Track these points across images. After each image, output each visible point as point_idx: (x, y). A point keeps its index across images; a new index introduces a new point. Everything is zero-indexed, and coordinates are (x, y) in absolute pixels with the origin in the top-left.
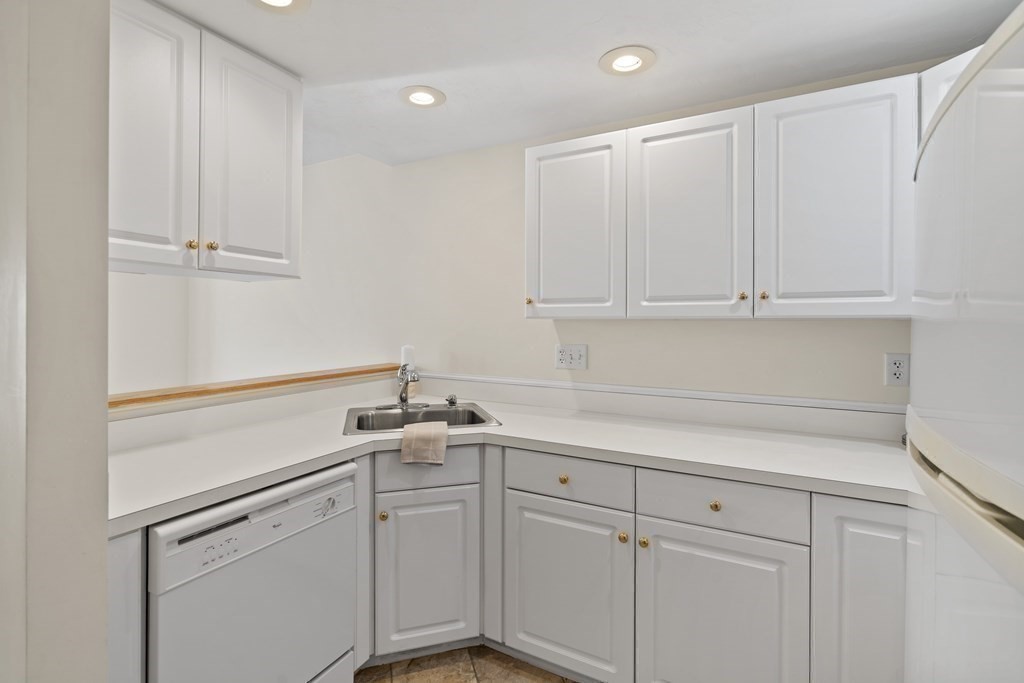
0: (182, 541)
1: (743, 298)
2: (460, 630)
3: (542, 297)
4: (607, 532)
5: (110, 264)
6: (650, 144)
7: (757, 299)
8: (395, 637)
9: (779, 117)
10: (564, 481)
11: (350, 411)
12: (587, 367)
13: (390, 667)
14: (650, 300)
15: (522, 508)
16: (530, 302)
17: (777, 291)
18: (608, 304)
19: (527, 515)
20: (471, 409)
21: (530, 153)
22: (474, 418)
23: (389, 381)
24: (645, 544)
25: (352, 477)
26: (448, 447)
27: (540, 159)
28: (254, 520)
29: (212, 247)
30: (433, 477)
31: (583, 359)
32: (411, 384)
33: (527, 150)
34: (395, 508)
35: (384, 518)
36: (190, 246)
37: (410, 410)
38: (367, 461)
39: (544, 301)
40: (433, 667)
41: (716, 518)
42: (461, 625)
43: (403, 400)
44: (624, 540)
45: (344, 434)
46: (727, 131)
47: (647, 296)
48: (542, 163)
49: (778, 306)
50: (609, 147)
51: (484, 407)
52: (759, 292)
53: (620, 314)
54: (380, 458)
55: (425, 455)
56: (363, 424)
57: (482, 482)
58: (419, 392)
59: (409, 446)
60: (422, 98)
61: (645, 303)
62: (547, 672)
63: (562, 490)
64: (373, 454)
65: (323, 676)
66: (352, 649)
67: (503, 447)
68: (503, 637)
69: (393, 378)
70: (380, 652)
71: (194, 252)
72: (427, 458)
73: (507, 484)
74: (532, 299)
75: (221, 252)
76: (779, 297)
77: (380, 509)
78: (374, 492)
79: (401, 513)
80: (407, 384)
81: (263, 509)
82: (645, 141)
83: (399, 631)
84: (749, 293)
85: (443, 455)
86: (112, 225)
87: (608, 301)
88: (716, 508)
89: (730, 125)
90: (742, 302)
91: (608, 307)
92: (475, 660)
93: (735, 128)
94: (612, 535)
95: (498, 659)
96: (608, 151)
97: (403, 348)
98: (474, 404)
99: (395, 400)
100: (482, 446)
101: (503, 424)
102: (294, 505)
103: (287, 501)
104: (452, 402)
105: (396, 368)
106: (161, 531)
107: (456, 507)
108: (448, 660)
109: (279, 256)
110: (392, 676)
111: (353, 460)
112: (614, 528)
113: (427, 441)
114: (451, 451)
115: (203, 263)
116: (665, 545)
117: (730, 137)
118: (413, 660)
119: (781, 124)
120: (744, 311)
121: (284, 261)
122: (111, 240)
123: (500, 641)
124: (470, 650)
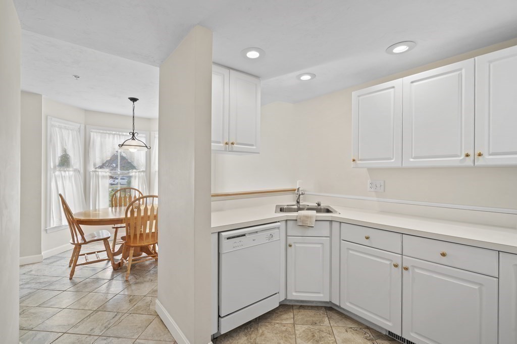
0: (228, 238)
1: (467, 155)
2: (321, 297)
3: (360, 158)
4: (388, 262)
5: (212, 151)
6: (415, 84)
7: (476, 156)
8: (294, 294)
9: (490, 62)
10: (367, 238)
11: (277, 206)
12: (384, 191)
13: (292, 306)
14: (415, 158)
15: (349, 249)
16: (354, 160)
17: (489, 151)
18: (393, 161)
19: (351, 252)
20: (327, 208)
21: (354, 94)
22: (328, 211)
23: (292, 196)
24: (406, 269)
25: (278, 228)
26: (316, 220)
27: (359, 96)
28: (247, 236)
29: (232, 144)
30: (310, 232)
31: (382, 187)
32: (301, 195)
33: (353, 93)
34: (294, 243)
35: (290, 246)
36: (227, 144)
37: (301, 207)
38: (284, 222)
39: (361, 160)
40: (309, 310)
41: (444, 260)
42: (321, 295)
43: (298, 202)
44: (396, 266)
45: (275, 213)
46: (460, 72)
47: (413, 156)
48: (360, 98)
49: (488, 160)
50: (393, 87)
51: (332, 207)
52: (477, 152)
53: (399, 165)
54: (288, 222)
55: (307, 222)
56: (282, 210)
57: (330, 237)
58: (305, 201)
59: (300, 219)
60: (306, 78)
61: (412, 160)
62: (360, 323)
63: (366, 242)
64: (287, 220)
65: (269, 298)
66: (278, 293)
67: (340, 222)
68: (340, 304)
69: (294, 194)
70: (289, 298)
71: (227, 146)
72: (307, 224)
73: (342, 238)
74: (355, 159)
75: (235, 145)
76: (490, 155)
77: (289, 243)
78: (287, 236)
79: (297, 245)
80: (300, 195)
81: (250, 233)
82: (412, 82)
83: (296, 292)
84: (471, 153)
85: (314, 223)
86: (212, 139)
87: (393, 159)
88: (443, 255)
89: (461, 69)
90: (467, 158)
91: (393, 162)
92: (327, 311)
93: (463, 71)
94: (390, 264)
95: (338, 313)
96: (393, 89)
97: (298, 182)
98: (329, 206)
99: (295, 203)
100: (331, 221)
101: (341, 213)
102: (259, 234)
103: (257, 232)
104: (319, 205)
105: (295, 190)
106: (223, 234)
107: (320, 246)
108: (316, 309)
109: (253, 145)
110: (293, 309)
111: (279, 222)
112: (391, 261)
113: (307, 217)
114: (318, 222)
115: (230, 149)
116: (417, 271)
117: (460, 75)
118: (301, 306)
119: (491, 65)
120: (469, 162)
121: (254, 147)
122: (212, 144)
123: (338, 305)
124: (326, 308)
